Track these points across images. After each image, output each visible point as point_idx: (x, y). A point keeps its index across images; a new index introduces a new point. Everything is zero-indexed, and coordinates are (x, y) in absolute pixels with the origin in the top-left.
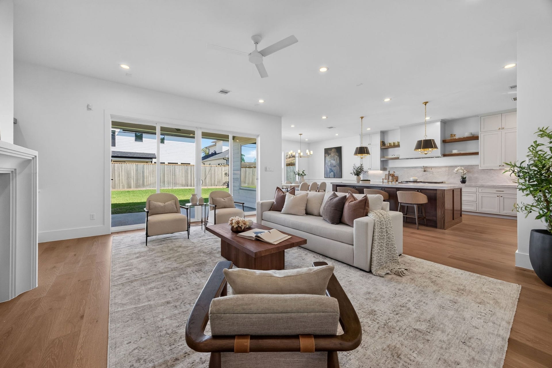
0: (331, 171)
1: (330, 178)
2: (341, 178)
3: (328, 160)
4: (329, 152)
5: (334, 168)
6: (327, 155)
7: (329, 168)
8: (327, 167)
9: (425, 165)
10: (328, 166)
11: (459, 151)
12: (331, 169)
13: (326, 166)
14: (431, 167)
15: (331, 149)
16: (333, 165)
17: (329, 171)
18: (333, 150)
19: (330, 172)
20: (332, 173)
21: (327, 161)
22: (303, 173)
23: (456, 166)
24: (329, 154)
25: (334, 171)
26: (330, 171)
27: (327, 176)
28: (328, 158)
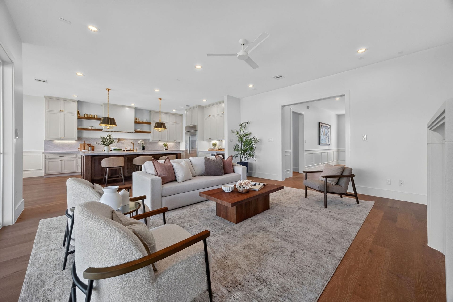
9: (119, 138)
11: (140, 130)
14: (124, 139)
23: (140, 140)
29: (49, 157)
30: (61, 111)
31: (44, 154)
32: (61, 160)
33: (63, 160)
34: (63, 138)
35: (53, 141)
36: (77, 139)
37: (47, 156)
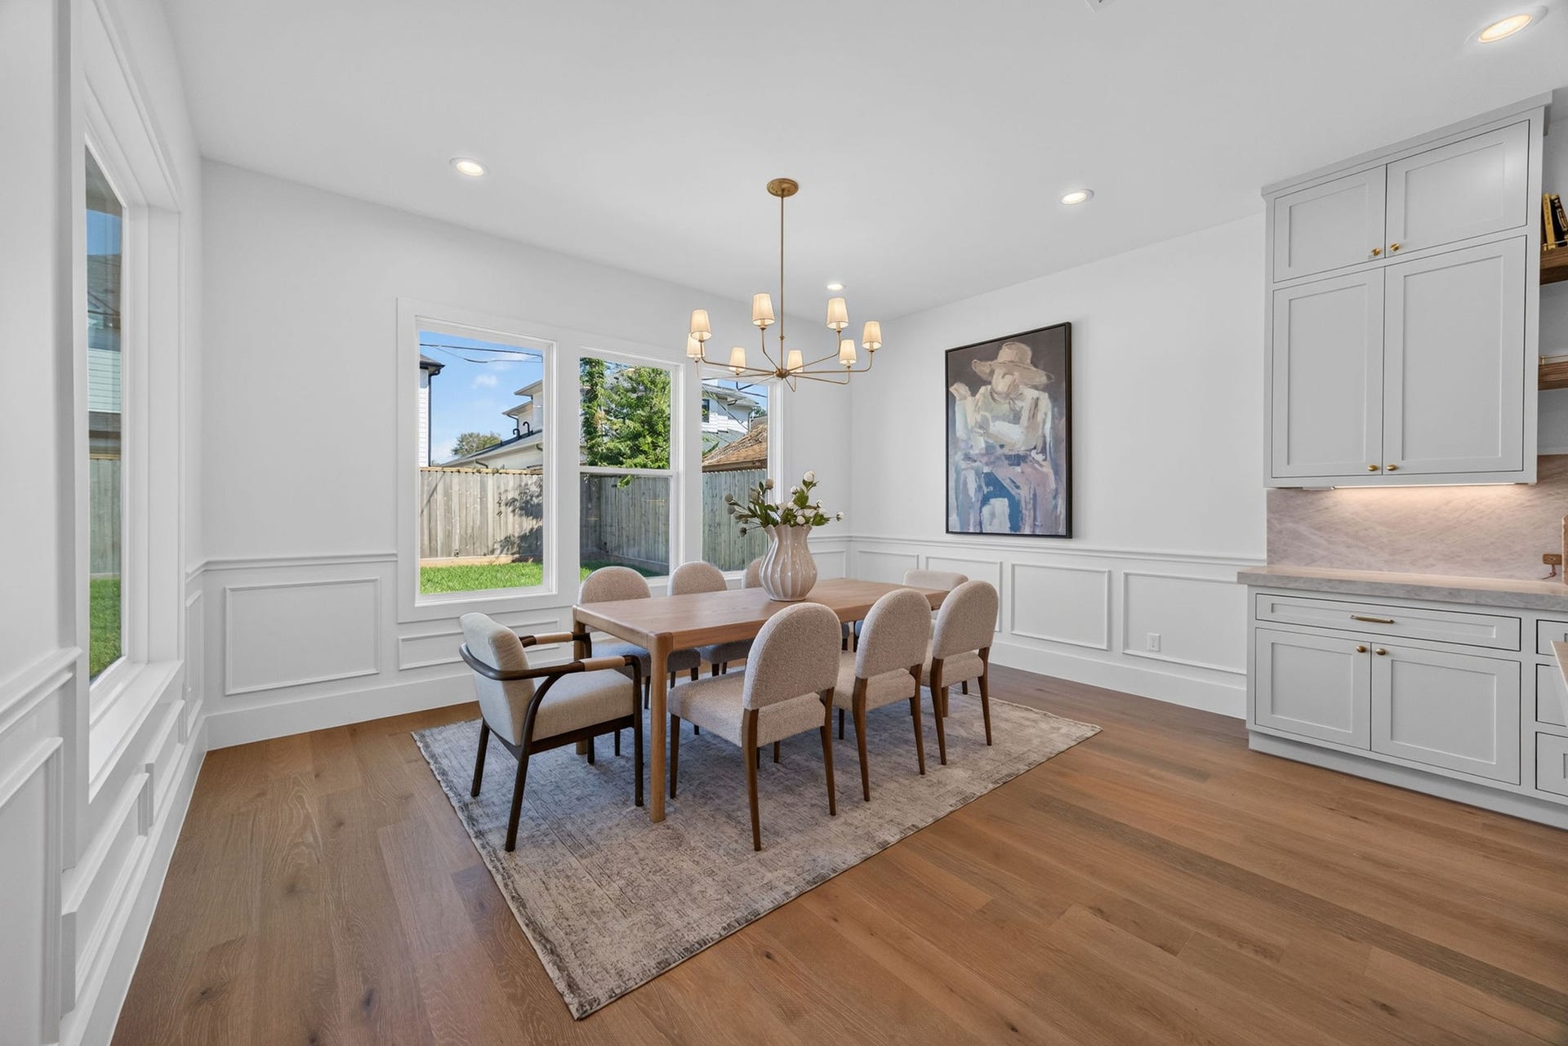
0: (994, 487)
1: (981, 533)
2: (1069, 534)
3: (971, 423)
4: (980, 368)
5: (1018, 469)
6: (959, 389)
7: (978, 473)
8: (963, 465)
10: (968, 457)
12: (991, 480)
13: (957, 457)
15: (989, 348)
16: (1006, 451)
17: (980, 488)
18: (1006, 353)
19: (985, 500)
20: (1000, 505)
21: (960, 431)
22: (802, 500)
24: (975, 384)
25: (1014, 492)
26: (986, 490)
27: (964, 521)
28: (968, 407)
29: (1280, 615)
30: (1376, 253)
31: (1249, 585)
32: (1363, 650)
33: (1383, 653)
34: (1394, 468)
35: (1320, 496)
36: (1531, 474)
37: (1265, 602)
